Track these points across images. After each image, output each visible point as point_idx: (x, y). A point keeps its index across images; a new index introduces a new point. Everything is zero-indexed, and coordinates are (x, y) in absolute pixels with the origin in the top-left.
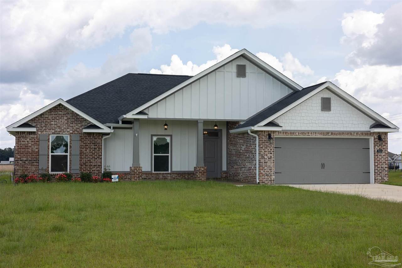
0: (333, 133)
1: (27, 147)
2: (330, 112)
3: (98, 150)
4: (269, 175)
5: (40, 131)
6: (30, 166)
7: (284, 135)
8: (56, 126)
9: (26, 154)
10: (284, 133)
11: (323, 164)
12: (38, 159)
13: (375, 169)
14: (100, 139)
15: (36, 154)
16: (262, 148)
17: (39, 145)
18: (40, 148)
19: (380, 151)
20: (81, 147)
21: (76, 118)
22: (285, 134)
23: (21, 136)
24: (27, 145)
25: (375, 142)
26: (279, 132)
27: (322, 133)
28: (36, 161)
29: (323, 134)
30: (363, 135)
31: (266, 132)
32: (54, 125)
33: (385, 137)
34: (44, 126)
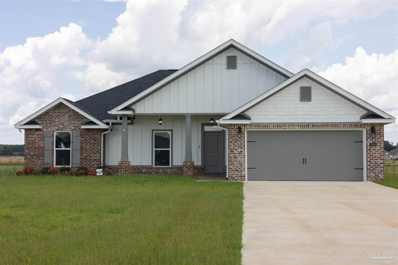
0: (314, 125)
1: (34, 142)
2: (310, 103)
3: (97, 146)
4: (239, 171)
5: (46, 128)
6: (37, 160)
7: (256, 128)
8: (59, 123)
9: (34, 149)
10: (256, 126)
11: (305, 159)
12: (44, 154)
13: (367, 165)
14: (99, 134)
15: (41, 149)
16: (231, 142)
17: (44, 141)
18: (45, 143)
19: (373, 144)
20: (81, 142)
21: (77, 115)
22: (258, 127)
23: (29, 133)
24: (34, 141)
25: (368, 134)
26: (250, 126)
27: (301, 125)
28: (42, 155)
29: (303, 127)
30: (351, 127)
31: (236, 126)
32: (57, 123)
33: (380, 128)
34: (49, 123)
